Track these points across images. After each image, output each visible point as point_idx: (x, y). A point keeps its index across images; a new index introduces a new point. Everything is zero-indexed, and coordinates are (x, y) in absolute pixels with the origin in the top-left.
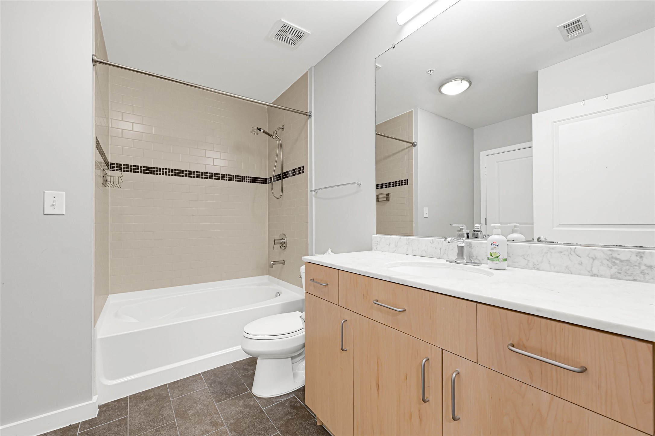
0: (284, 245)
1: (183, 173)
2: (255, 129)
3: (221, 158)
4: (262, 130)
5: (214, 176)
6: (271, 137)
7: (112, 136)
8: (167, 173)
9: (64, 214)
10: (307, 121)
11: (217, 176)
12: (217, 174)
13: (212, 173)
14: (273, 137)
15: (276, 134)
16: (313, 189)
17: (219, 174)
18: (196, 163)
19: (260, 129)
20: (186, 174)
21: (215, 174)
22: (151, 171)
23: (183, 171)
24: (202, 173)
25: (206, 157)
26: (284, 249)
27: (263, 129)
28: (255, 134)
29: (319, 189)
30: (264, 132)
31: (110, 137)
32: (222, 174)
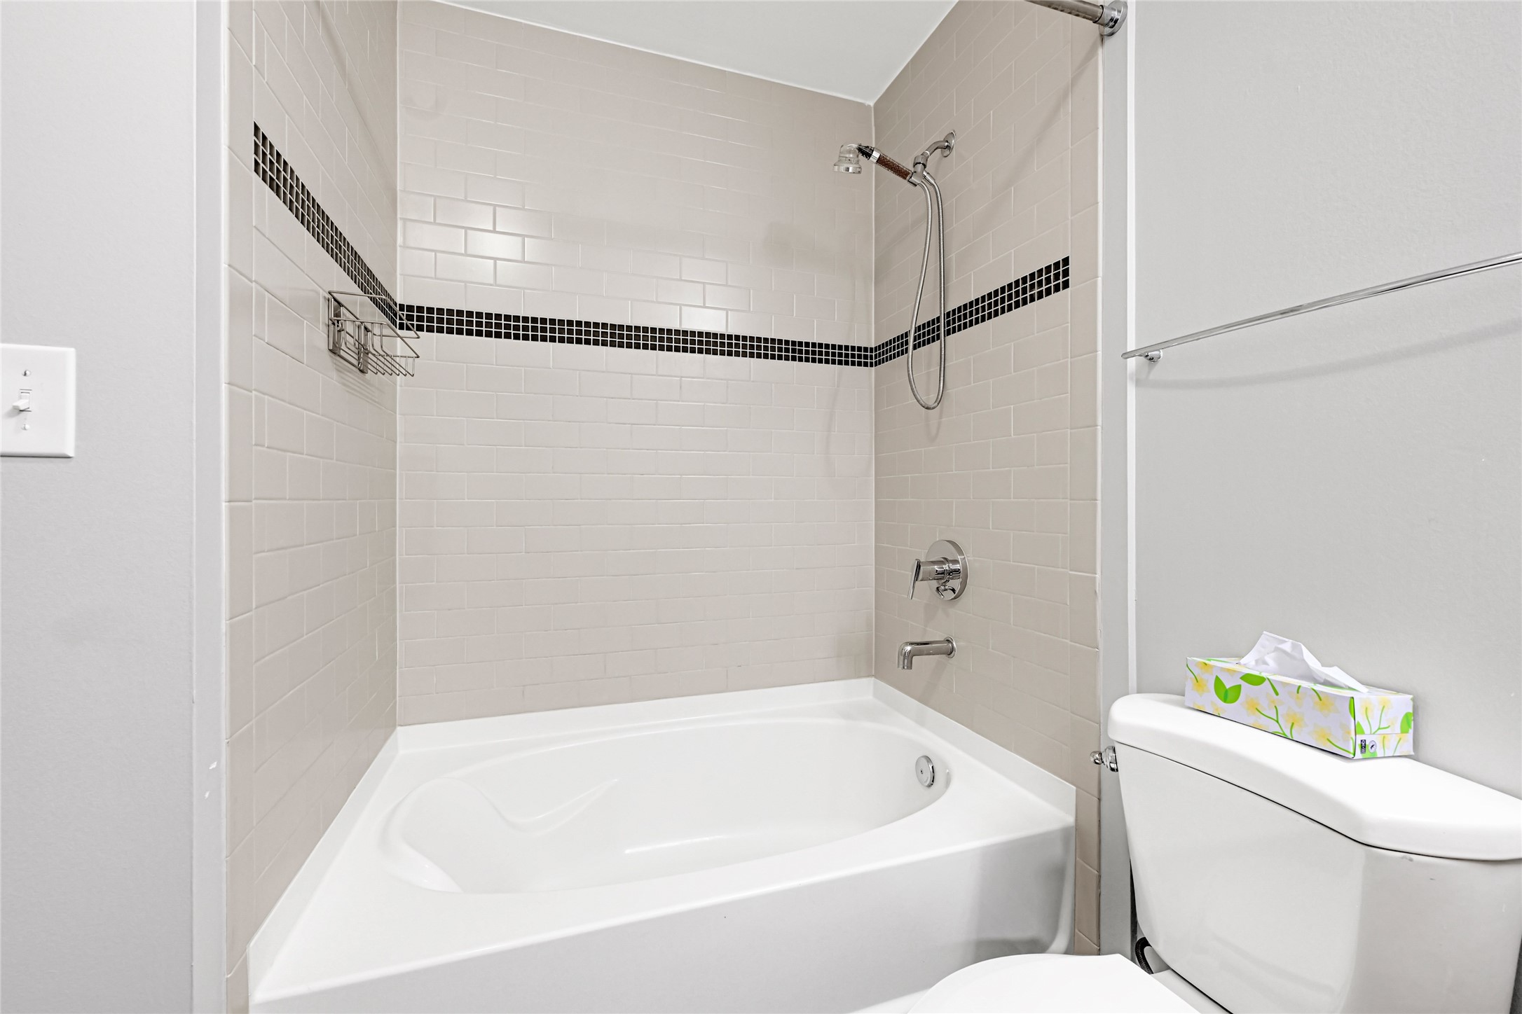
0: (955, 583)
1: (613, 335)
2: (850, 152)
3: (727, 283)
4: (876, 155)
5: (708, 343)
6: (906, 181)
7: (405, 220)
8: (566, 336)
9: (71, 455)
10: (1092, 53)
11: (715, 344)
12: (715, 335)
13: (700, 334)
14: (913, 179)
15: (925, 166)
16: (1131, 346)
17: (722, 336)
18: (652, 302)
19: (865, 152)
20: (621, 336)
21: (708, 335)
22: (516, 327)
23: (613, 326)
24: (669, 331)
25: (681, 280)
26: (955, 598)
27: (878, 150)
28: (850, 170)
29: (1165, 344)
30: (882, 161)
31: (400, 224)
32: (730, 337)
